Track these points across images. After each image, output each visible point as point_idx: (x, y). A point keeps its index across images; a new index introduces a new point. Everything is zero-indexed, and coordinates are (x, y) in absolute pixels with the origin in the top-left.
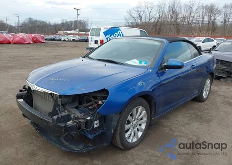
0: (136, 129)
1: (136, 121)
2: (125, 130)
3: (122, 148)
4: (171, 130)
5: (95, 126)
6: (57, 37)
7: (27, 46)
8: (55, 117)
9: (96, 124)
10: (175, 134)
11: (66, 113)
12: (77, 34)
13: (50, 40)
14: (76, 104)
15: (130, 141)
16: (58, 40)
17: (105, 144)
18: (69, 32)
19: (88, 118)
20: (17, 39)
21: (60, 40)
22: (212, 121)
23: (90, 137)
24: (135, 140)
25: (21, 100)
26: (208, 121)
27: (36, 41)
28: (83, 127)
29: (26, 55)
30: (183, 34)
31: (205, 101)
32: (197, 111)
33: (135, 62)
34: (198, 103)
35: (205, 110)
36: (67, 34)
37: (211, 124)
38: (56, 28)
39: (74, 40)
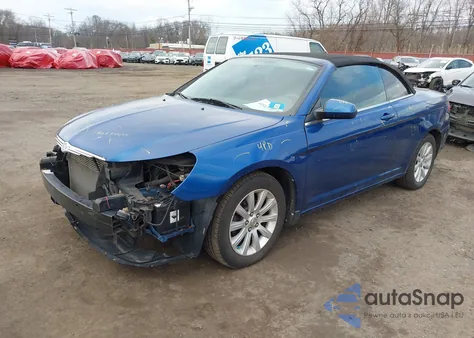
0: (254, 232)
1: (254, 216)
2: (231, 230)
3: (225, 264)
4: (332, 238)
5: (172, 220)
6: (147, 56)
7: (86, 73)
8: (98, 201)
9: (174, 217)
10: (338, 246)
11: (120, 194)
12: (186, 50)
13: (132, 61)
14: (140, 180)
15: (241, 252)
16: (148, 62)
17: (192, 255)
18: (171, 45)
19: (158, 206)
20: (68, 59)
21: (153, 62)
22: (420, 227)
23: (161, 238)
24: (252, 251)
25: (48, 172)
26: (413, 226)
27: (103, 64)
28: (148, 220)
29: (80, 92)
30: (412, 50)
31: (418, 188)
32: (396, 207)
33: (263, 105)
34: (404, 191)
35: (414, 206)
36: (167, 49)
37: (417, 231)
38: (147, 38)
39: (180, 63)
